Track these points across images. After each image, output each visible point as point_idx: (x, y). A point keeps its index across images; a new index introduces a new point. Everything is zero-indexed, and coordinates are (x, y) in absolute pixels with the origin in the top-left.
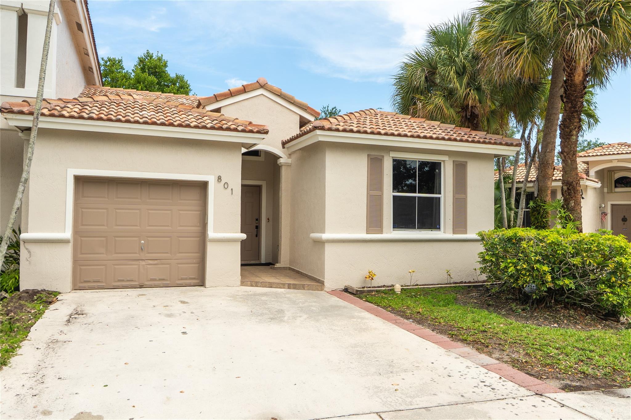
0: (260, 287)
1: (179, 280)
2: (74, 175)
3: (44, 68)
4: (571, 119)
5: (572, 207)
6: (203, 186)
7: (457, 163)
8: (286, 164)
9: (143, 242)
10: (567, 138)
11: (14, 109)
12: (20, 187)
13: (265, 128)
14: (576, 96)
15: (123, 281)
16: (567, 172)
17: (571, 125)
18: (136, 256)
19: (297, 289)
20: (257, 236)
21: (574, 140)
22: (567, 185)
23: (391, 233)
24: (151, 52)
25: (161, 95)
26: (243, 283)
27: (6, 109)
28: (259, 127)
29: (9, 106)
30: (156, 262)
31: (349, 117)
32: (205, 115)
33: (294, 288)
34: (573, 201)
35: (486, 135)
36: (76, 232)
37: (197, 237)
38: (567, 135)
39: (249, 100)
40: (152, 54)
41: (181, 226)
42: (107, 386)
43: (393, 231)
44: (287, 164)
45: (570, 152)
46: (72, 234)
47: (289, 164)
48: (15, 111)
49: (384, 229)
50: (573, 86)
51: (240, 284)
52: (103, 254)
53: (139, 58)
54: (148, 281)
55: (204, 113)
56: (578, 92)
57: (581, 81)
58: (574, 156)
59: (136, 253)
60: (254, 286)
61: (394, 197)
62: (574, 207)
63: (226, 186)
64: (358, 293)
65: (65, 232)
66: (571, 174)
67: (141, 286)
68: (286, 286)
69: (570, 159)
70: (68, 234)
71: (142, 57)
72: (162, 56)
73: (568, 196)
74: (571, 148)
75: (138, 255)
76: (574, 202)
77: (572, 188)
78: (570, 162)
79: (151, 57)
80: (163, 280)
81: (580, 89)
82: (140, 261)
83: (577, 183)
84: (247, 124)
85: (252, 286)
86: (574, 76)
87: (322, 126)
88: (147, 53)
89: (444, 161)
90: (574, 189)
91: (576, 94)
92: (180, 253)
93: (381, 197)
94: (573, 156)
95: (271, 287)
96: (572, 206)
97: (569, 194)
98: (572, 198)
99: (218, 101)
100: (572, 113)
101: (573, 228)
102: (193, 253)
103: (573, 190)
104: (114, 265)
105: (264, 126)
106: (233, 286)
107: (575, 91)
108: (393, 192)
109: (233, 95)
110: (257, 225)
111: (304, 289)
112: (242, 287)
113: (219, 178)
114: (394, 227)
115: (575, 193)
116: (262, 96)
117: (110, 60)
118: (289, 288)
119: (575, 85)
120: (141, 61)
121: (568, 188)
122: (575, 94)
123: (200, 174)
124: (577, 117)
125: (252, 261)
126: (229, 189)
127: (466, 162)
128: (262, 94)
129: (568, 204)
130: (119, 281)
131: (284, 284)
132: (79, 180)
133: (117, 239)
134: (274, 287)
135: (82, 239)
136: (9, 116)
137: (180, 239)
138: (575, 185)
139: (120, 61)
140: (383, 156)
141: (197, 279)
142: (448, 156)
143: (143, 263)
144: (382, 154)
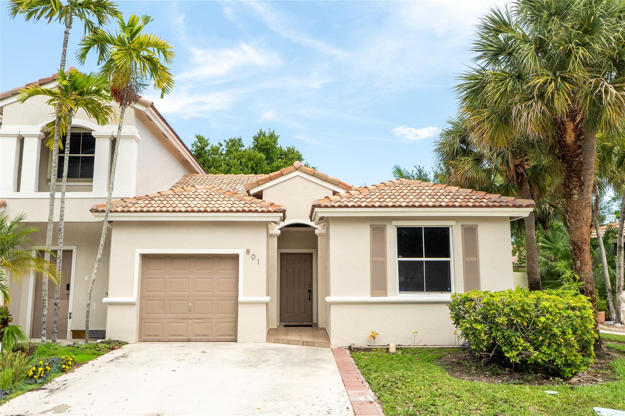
0: (281, 343)
1: (218, 336)
2: (140, 254)
3: (112, 181)
4: (569, 178)
5: (579, 268)
6: (235, 258)
7: (466, 227)
8: (320, 235)
9: (190, 304)
10: (569, 197)
11: (99, 209)
12: (95, 265)
13: (281, 208)
14: (570, 156)
15: (175, 335)
16: (573, 232)
17: (571, 184)
18: (186, 316)
19: (309, 346)
20: (309, 299)
21: (576, 199)
22: (572, 245)
23: (396, 295)
24: (263, 131)
25: (243, 176)
26: (268, 340)
27: (94, 210)
28: (276, 207)
29: (95, 207)
30: (200, 321)
31: (359, 191)
32: (242, 199)
33: (307, 345)
34: (579, 261)
35: (499, 198)
36: (143, 297)
37: (233, 300)
38: (568, 195)
39: (286, 181)
40: (265, 132)
41: (220, 291)
42: (89, 394)
43: (399, 293)
44: (322, 235)
45: (573, 212)
46: (138, 298)
47: (324, 234)
48: (100, 210)
49: (388, 292)
50: (565, 147)
51: (266, 340)
52: (161, 313)
53: (254, 137)
54: (194, 336)
55: (241, 198)
56: (571, 152)
57: (573, 141)
58: (578, 215)
59: (185, 313)
60: (277, 342)
61: (399, 262)
62: (581, 267)
63: (253, 258)
64: (355, 350)
65: (132, 297)
66: (576, 233)
67: (188, 340)
68: (301, 343)
69: (573, 218)
70: (134, 297)
71: (256, 136)
72: (274, 131)
73: (574, 257)
74: (573, 207)
75: (187, 315)
76: (581, 262)
77: (577, 247)
78: (573, 221)
79: (264, 135)
80: (206, 335)
81: (573, 149)
82: (189, 320)
83: (583, 242)
84: (269, 205)
85: (275, 342)
86: (565, 138)
87: (319, 205)
88: (260, 132)
89: (451, 226)
90: (580, 248)
91: (570, 154)
92: (219, 313)
93: (383, 264)
94: (576, 215)
95: (289, 344)
96: (578, 266)
97: (575, 254)
98: (578, 258)
99: (259, 185)
100: (569, 173)
101: (576, 289)
102: (230, 313)
103: (577, 250)
104: (169, 323)
105: (281, 206)
106: (260, 342)
107: (569, 151)
108: (398, 257)
109: (272, 179)
110: (310, 289)
111: (314, 346)
112: (267, 343)
113: (248, 251)
114: (400, 290)
115: (580, 253)
116: (298, 177)
117: (231, 141)
118: (303, 345)
119: (567, 146)
120: (256, 139)
121: (573, 248)
122: (568, 154)
123: (232, 249)
124: (575, 176)
125: (304, 323)
126: (256, 259)
127: (477, 226)
128: (298, 175)
129: (575, 264)
130: (172, 335)
131: (299, 341)
132: (145, 258)
133: (171, 302)
134: (292, 343)
135: (147, 302)
136: (97, 214)
137: (219, 302)
138: (581, 245)
139: (240, 140)
140: (385, 226)
141: (233, 336)
142: (455, 221)
143: (191, 321)
144: (385, 224)
